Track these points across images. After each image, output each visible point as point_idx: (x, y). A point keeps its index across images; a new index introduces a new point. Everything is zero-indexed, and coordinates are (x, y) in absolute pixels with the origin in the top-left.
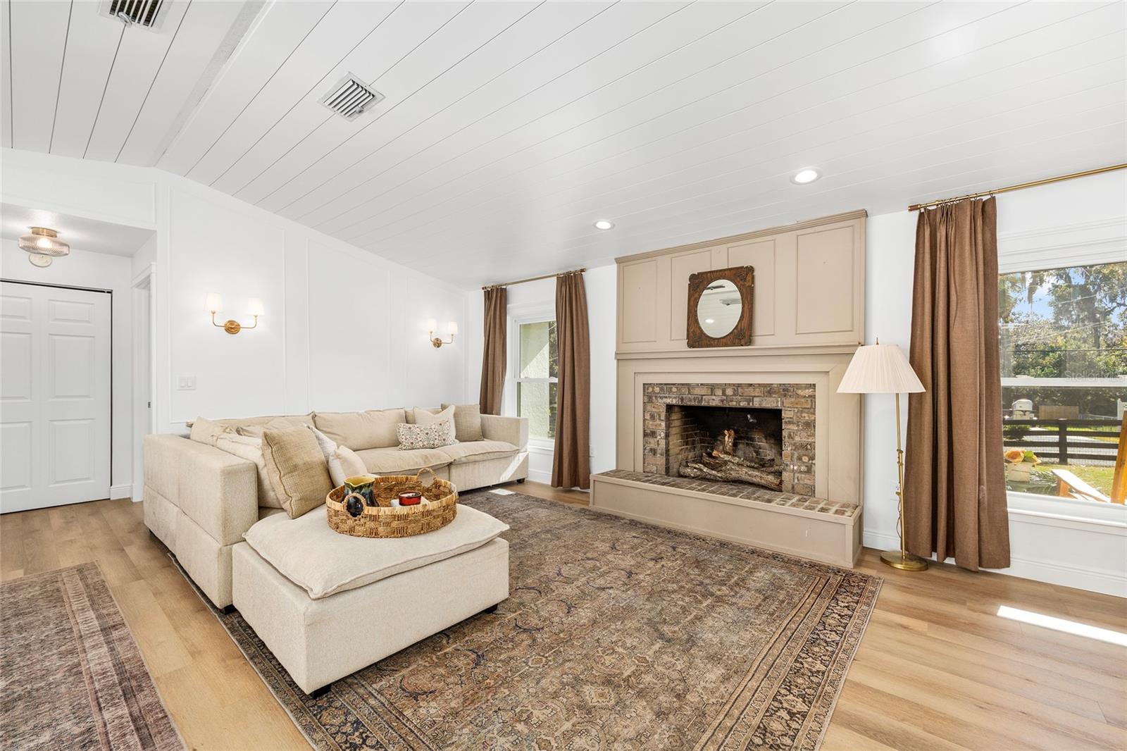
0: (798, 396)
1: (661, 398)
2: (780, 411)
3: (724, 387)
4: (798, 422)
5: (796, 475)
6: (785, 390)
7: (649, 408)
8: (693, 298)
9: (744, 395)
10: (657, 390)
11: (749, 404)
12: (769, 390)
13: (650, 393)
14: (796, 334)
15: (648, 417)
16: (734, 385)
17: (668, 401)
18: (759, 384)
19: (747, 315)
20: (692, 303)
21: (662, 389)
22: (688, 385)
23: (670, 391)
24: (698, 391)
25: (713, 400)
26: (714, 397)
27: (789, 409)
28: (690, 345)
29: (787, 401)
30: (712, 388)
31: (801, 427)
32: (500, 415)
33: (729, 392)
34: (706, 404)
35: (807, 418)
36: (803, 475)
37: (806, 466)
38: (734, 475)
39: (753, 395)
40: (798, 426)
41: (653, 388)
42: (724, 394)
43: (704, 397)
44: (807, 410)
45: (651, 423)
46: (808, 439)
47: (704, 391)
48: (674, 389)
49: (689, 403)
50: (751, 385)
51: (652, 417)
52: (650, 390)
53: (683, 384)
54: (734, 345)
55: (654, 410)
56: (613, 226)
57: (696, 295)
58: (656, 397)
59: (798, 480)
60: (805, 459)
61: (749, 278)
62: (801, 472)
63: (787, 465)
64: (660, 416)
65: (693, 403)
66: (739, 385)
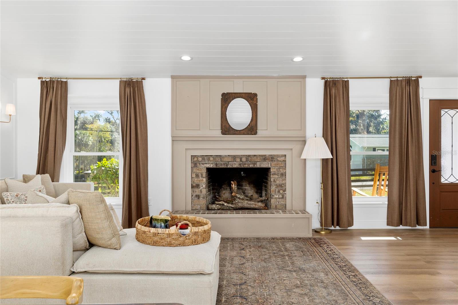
0: (278, 161)
1: (203, 164)
2: (270, 168)
3: (241, 157)
4: (278, 174)
5: (278, 200)
6: (272, 158)
7: (194, 170)
8: (224, 107)
9: (252, 161)
10: (200, 159)
11: (254, 166)
12: (264, 158)
13: (195, 161)
14: (278, 130)
15: (194, 176)
16: (246, 156)
17: (208, 166)
18: (259, 155)
19: (254, 118)
20: (223, 109)
21: (203, 159)
22: (220, 156)
23: (209, 160)
24: (226, 159)
25: (235, 164)
26: (235, 163)
27: (274, 167)
28: (223, 133)
29: (273, 163)
30: (234, 157)
31: (279, 176)
32: (59, 182)
33: (244, 159)
34: (231, 167)
35: (282, 171)
36: (280, 200)
37: (282, 195)
38: (240, 205)
39: (257, 161)
40: (278, 175)
41: (198, 158)
42: (241, 161)
43: (229, 163)
44: (282, 168)
45: (196, 179)
46: (282, 181)
47: (230, 159)
48: (211, 159)
49: (221, 167)
50: (255, 156)
51: (197, 176)
52: (196, 159)
53: (217, 156)
54: (248, 134)
55: (198, 171)
56: (192, 59)
57: (226, 105)
58: (199, 164)
59: (278, 203)
60: (281, 192)
61: (255, 99)
62: (279, 198)
63: (273, 196)
64: (202, 175)
65: (223, 166)
66: (249, 156)
